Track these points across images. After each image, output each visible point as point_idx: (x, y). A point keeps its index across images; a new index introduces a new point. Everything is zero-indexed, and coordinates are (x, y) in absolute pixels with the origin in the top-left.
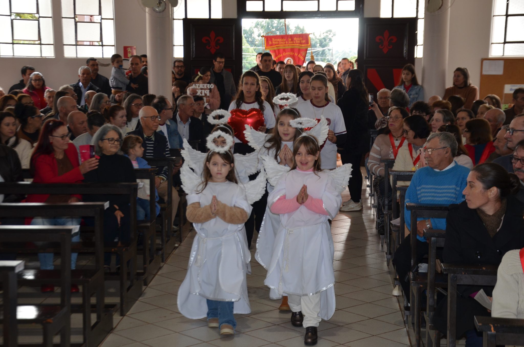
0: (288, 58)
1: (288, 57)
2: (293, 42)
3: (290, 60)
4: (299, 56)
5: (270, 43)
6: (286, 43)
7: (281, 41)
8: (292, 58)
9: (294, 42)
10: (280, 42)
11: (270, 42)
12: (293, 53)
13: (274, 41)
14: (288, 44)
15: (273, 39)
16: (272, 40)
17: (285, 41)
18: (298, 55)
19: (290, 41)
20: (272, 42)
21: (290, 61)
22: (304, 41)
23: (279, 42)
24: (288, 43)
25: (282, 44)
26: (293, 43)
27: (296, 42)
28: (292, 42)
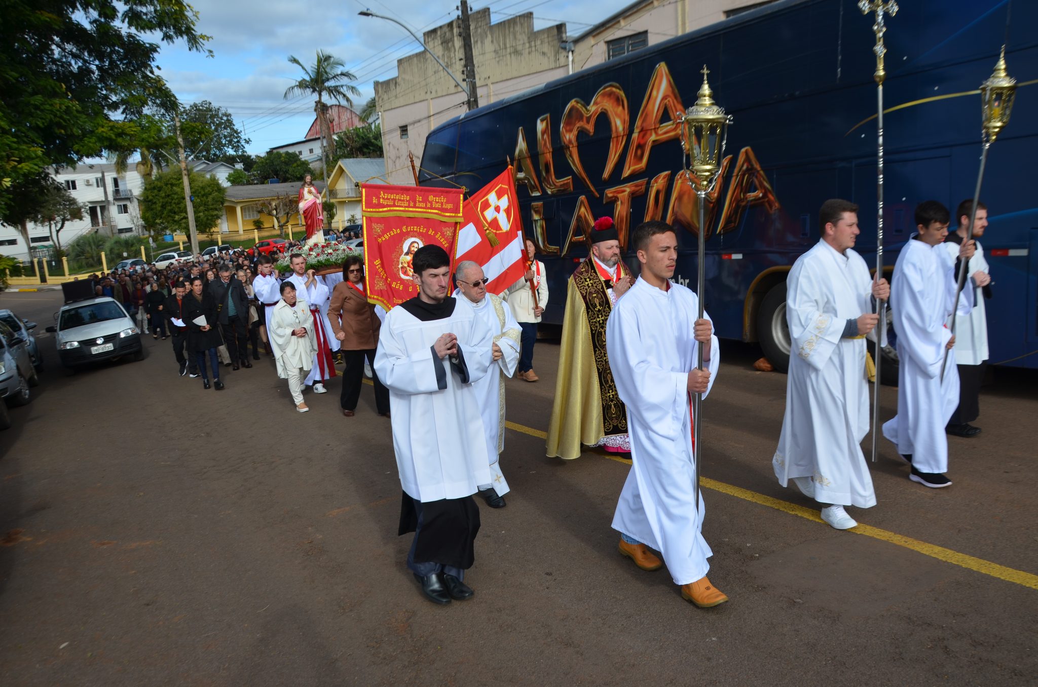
0: (413, 239)
1: (412, 237)
2: (426, 205)
3: (418, 243)
4: (437, 237)
5: (375, 201)
6: (409, 204)
7: (399, 200)
8: (422, 240)
9: (429, 205)
10: (397, 201)
11: (374, 198)
12: (424, 228)
13: (384, 199)
14: (415, 207)
15: (382, 192)
16: (380, 194)
17: (408, 201)
18: (436, 233)
19: (419, 202)
20: (379, 198)
21: (416, 245)
22: (449, 206)
23: (394, 200)
24: (415, 203)
25: (402, 207)
26: (426, 208)
27: (431, 205)
28: (423, 205)
